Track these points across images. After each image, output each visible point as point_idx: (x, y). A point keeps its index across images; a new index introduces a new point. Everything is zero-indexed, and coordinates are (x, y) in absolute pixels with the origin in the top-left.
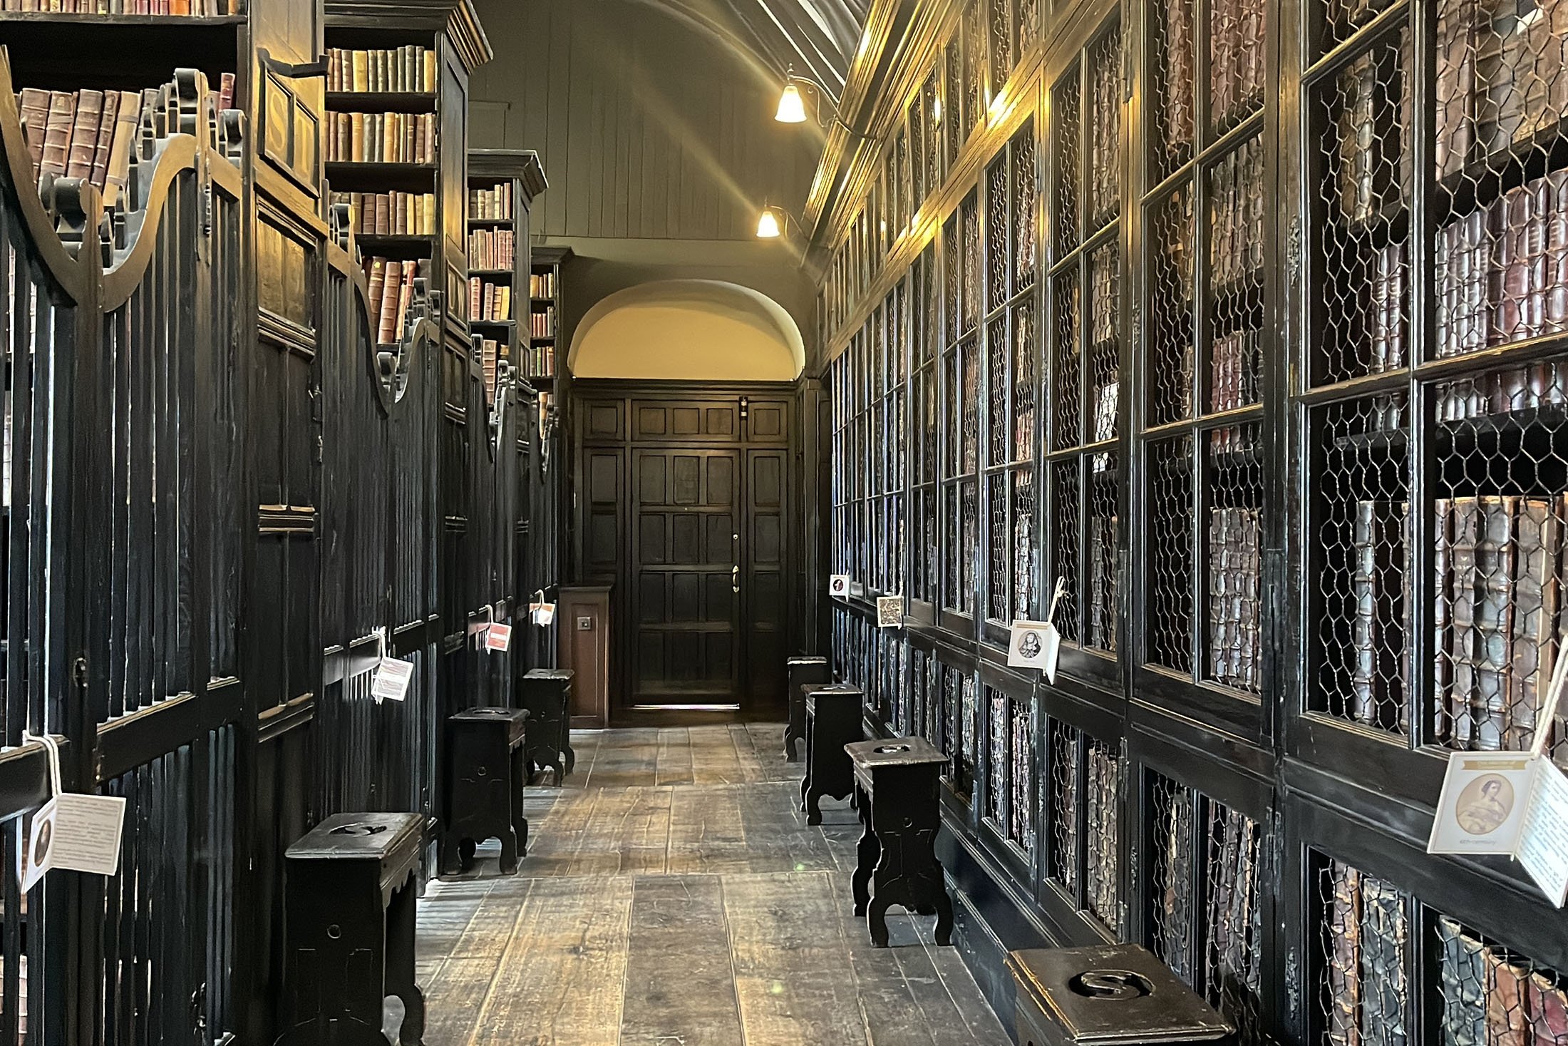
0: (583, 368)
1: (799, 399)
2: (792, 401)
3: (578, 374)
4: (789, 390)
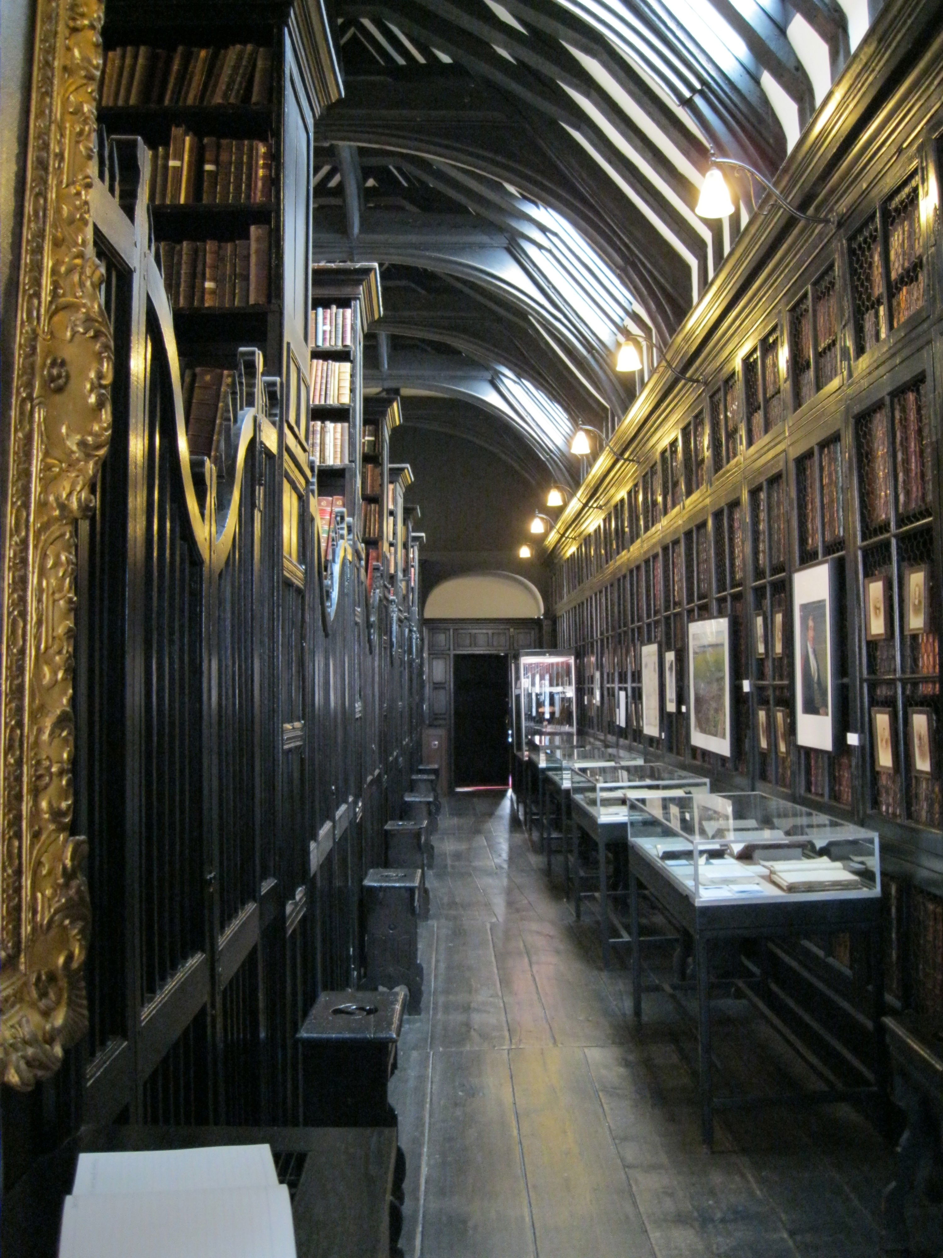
1: (541, 627)
2: (538, 628)
3: (426, 616)
4: (535, 623)
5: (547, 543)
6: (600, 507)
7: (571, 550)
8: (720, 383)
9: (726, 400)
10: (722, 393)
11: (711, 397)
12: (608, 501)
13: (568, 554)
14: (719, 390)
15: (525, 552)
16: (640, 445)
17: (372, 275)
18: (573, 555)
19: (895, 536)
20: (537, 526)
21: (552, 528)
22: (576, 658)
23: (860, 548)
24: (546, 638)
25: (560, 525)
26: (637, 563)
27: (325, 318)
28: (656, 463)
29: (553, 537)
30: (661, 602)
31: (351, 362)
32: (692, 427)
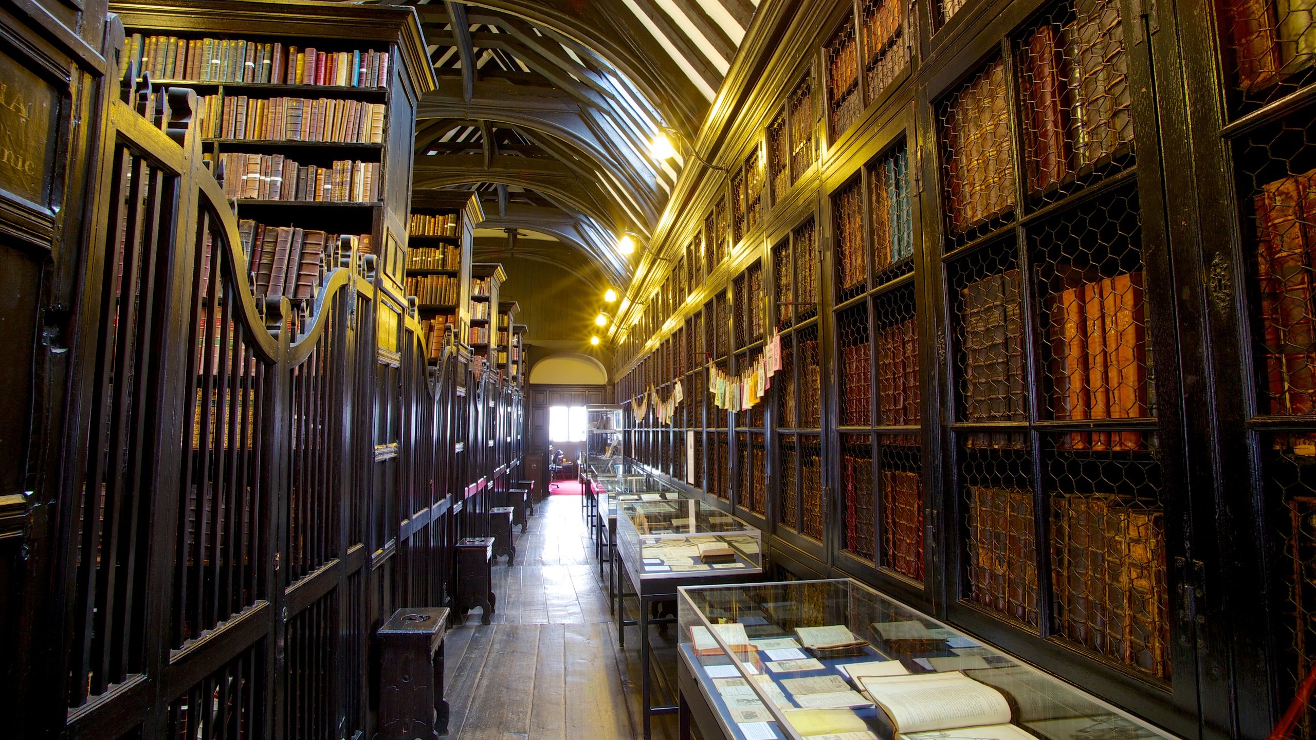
0: (534, 379)
1: (606, 390)
2: (603, 391)
3: (531, 382)
4: (602, 387)
5: (609, 334)
6: (642, 303)
7: (622, 339)
8: (743, 163)
9: (747, 177)
10: (743, 174)
11: (733, 180)
12: (647, 298)
13: (622, 342)
14: (741, 170)
15: (595, 341)
16: (671, 246)
17: (410, 19)
18: (625, 342)
19: (1023, 225)
20: (600, 320)
21: (612, 322)
22: (624, 411)
23: (944, 260)
24: (608, 397)
25: (617, 320)
26: (666, 338)
27: (362, 61)
28: (682, 258)
29: (613, 330)
30: (684, 362)
31: (386, 104)
32: (714, 216)
